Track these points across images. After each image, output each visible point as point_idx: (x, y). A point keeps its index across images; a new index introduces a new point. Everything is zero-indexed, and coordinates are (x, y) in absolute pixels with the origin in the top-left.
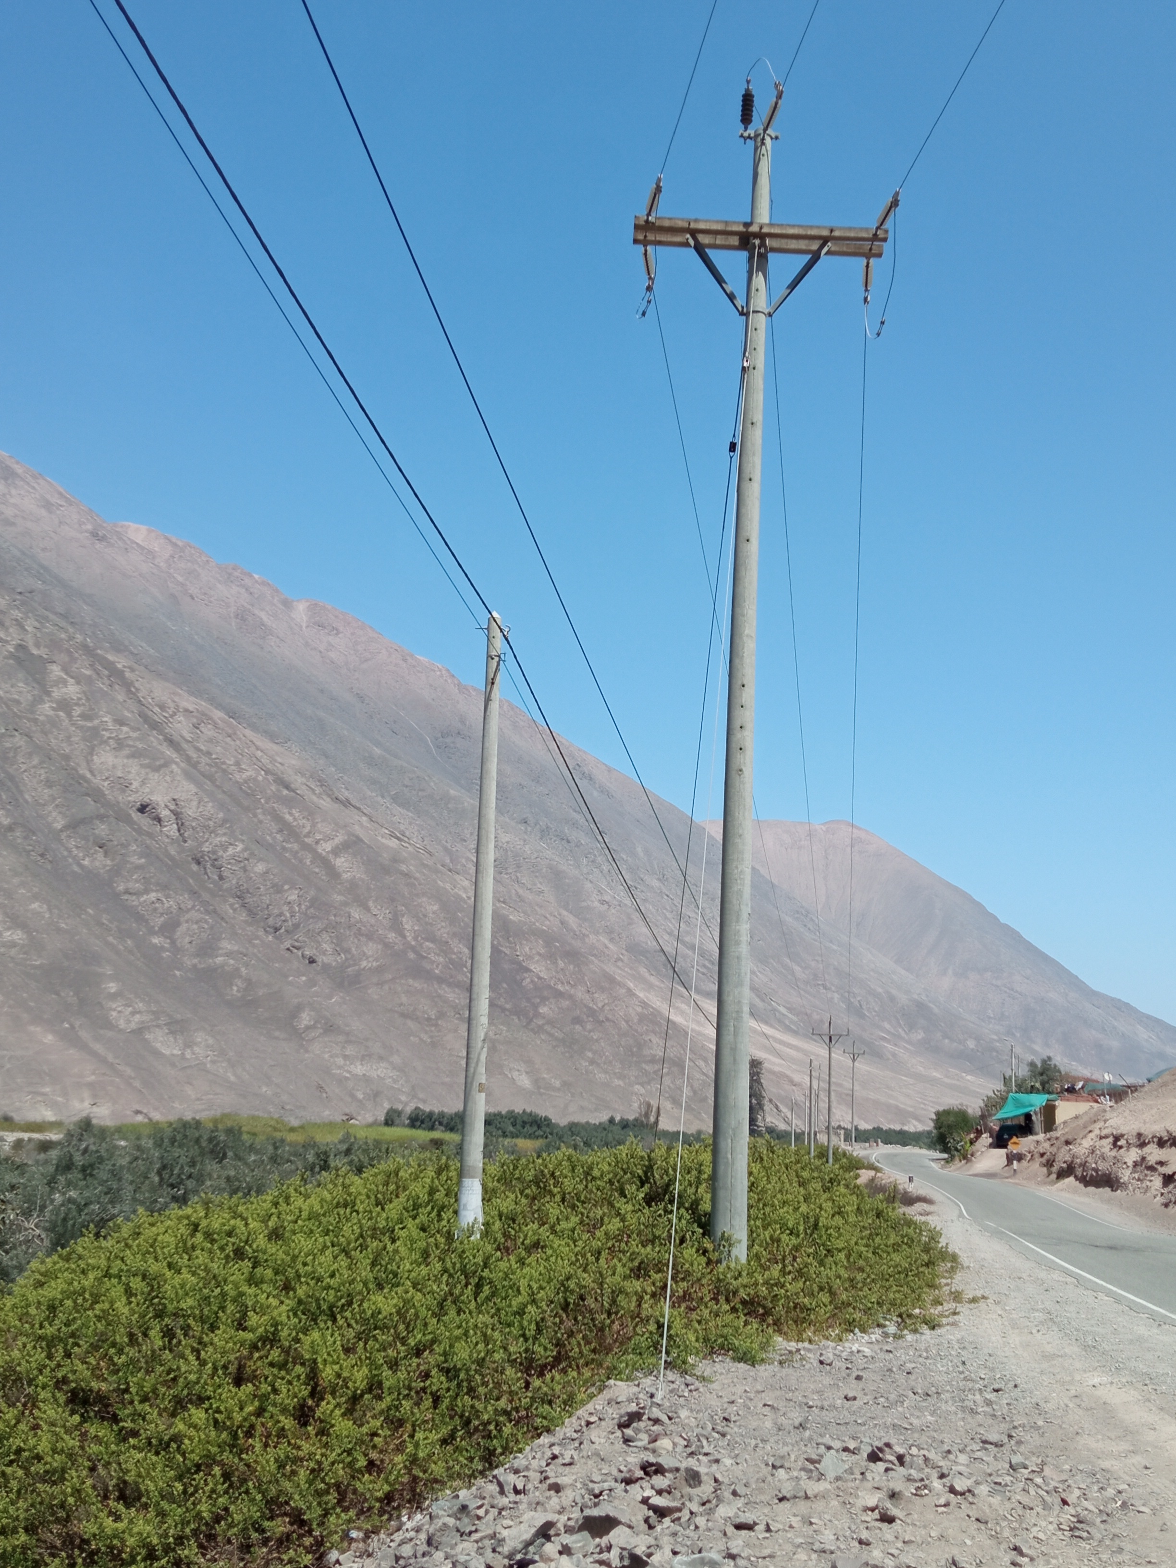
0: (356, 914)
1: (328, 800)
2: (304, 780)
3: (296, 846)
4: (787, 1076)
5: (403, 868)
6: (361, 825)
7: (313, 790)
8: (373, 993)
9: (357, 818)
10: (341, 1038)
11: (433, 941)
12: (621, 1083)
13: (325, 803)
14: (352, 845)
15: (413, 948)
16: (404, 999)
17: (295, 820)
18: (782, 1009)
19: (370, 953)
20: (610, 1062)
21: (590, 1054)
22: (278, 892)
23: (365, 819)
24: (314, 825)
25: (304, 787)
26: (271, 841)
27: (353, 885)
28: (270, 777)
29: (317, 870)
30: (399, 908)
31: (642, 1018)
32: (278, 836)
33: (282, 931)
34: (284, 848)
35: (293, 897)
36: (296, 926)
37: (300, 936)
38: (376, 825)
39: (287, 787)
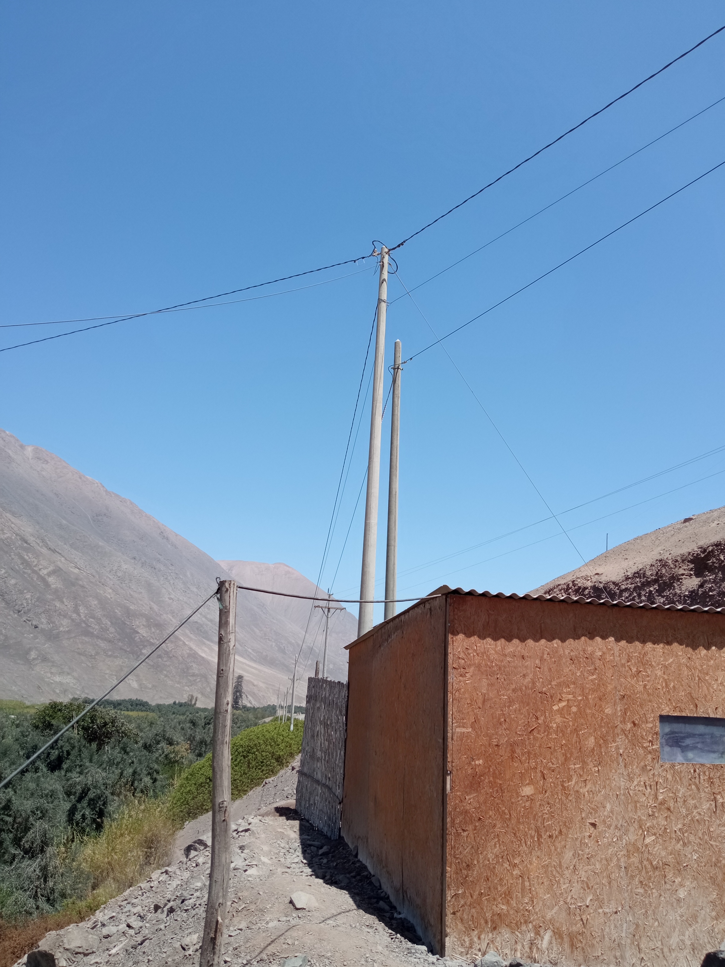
0: (58, 604)
1: (46, 549)
2: (34, 539)
3: (29, 571)
4: (251, 682)
5: (81, 583)
6: (61, 562)
7: (38, 544)
8: (65, 643)
9: (59, 558)
10: (50, 664)
11: (93, 618)
12: (178, 686)
13: (44, 551)
14: (57, 571)
15: (84, 622)
16: (80, 646)
17: (29, 558)
18: (249, 650)
19: (65, 624)
20: (174, 676)
21: (165, 672)
22: (22, 594)
23: (63, 559)
24: (38, 561)
25: (34, 543)
26: (18, 569)
27: (56, 591)
28: (18, 537)
29: (39, 583)
30: (79, 602)
31: (189, 655)
32: (21, 566)
33: (22, 612)
34: (24, 572)
35: (28, 596)
36: (29, 610)
37: (31, 615)
38: (68, 562)
39: (26, 542)
